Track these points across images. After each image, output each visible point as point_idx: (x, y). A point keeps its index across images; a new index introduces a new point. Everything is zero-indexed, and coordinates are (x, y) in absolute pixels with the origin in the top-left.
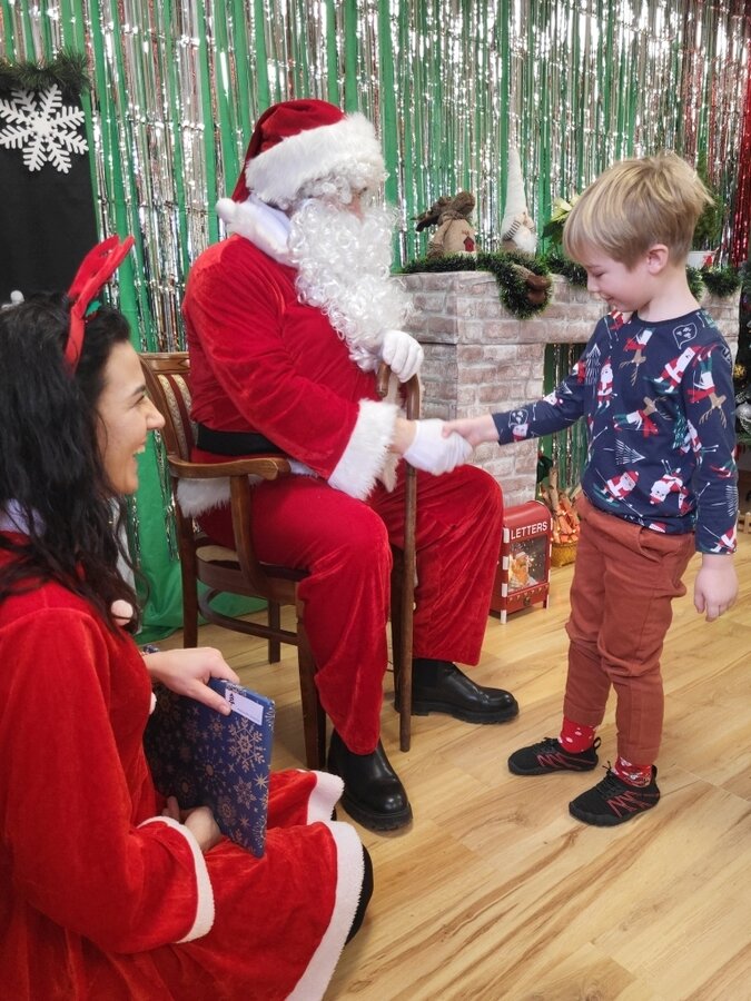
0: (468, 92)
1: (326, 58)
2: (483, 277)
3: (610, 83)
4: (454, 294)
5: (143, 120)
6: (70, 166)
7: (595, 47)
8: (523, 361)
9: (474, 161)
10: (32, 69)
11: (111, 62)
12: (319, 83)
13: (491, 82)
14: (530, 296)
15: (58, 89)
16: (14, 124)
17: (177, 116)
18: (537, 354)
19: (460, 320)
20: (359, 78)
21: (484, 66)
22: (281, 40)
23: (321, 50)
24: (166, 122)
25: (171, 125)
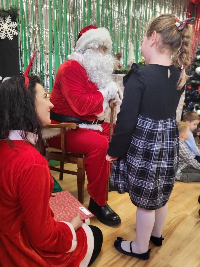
0: (119, 26)
1: (82, 14)
4: (116, 80)
5: (33, 27)
6: (13, 38)
10: (3, 11)
11: (25, 10)
12: (80, 21)
13: (124, 24)
15: (10, 17)
17: (42, 26)
20: (91, 20)
21: (123, 20)
22: (71, 8)
23: (81, 12)
24: (39, 28)
25: (40, 29)
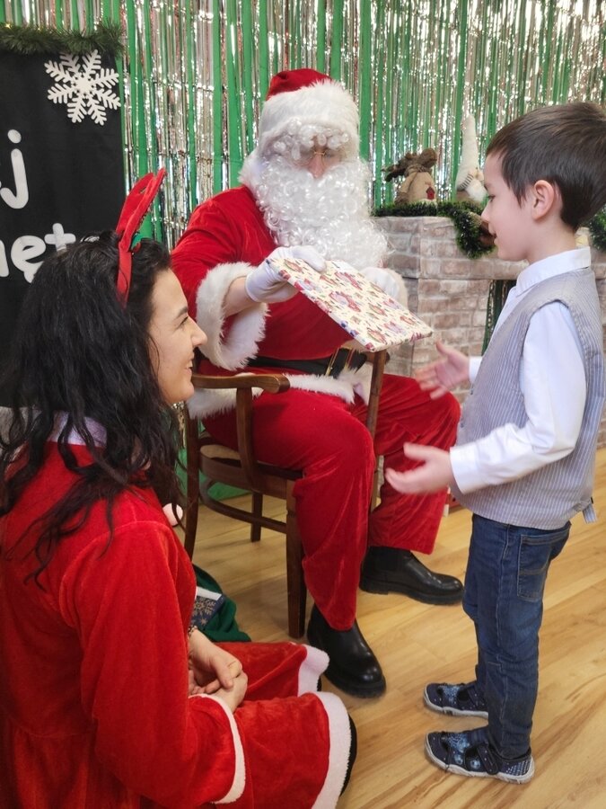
0: (431, 63)
1: (316, 32)
2: (444, 222)
3: (548, 60)
4: (418, 236)
5: (165, 81)
6: (105, 119)
7: (538, 28)
8: (472, 294)
9: (433, 122)
10: (77, 36)
11: (141, 31)
12: (310, 53)
13: (451, 57)
14: (482, 239)
15: (98, 54)
16: (61, 82)
17: (192, 78)
18: (484, 289)
19: (422, 258)
20: (343, 50)
21: (445, 43)
22: (280, 17)
23: (313, 26)
24: (183, 84)
25: (187, 86)
